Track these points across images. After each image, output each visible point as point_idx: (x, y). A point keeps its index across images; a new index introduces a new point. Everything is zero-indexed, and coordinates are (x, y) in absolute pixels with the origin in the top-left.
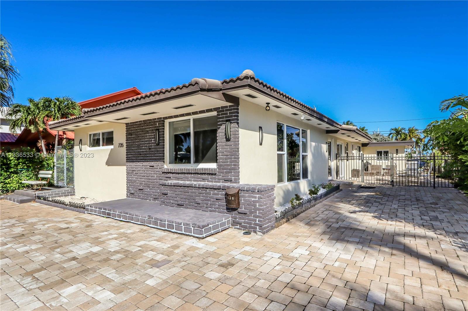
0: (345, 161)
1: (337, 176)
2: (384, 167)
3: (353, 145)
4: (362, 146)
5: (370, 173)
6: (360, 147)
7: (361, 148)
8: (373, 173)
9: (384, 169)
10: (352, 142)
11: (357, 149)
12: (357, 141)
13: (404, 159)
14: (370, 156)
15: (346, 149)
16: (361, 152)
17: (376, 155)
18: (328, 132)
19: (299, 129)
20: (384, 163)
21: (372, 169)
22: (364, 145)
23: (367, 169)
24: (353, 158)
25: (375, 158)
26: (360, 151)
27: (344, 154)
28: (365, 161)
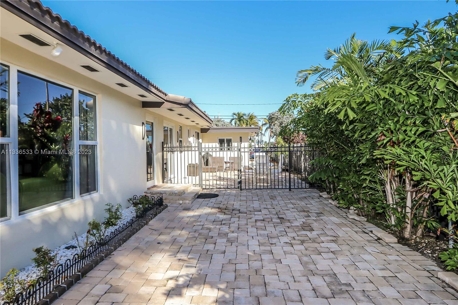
0: (179, 152)
1: (163, 177)
2: (225, 160)
3: (189, 130)
4: (201, 132)
5: (211, 168)
6: (198, 133)
7: (200, 134)
8: (215, 168)
9: (226, 163)
10: (187, 126)
11: (195, 135)
12: (194, 124)
13: (246, 150)
14: (211, 145)
15: (180, 135)
16: (200, 140)
17: (218, 145)
18: (146, 105)
19: (72, 89)
20: (227, 155)
21: (214, 162)
22: (204, 131)
23: (207, 164)
24: (190, 149)
25: (218, 150)
26: (198, 139)
27: (176, 144)
28: (203, 154)
